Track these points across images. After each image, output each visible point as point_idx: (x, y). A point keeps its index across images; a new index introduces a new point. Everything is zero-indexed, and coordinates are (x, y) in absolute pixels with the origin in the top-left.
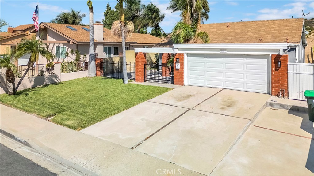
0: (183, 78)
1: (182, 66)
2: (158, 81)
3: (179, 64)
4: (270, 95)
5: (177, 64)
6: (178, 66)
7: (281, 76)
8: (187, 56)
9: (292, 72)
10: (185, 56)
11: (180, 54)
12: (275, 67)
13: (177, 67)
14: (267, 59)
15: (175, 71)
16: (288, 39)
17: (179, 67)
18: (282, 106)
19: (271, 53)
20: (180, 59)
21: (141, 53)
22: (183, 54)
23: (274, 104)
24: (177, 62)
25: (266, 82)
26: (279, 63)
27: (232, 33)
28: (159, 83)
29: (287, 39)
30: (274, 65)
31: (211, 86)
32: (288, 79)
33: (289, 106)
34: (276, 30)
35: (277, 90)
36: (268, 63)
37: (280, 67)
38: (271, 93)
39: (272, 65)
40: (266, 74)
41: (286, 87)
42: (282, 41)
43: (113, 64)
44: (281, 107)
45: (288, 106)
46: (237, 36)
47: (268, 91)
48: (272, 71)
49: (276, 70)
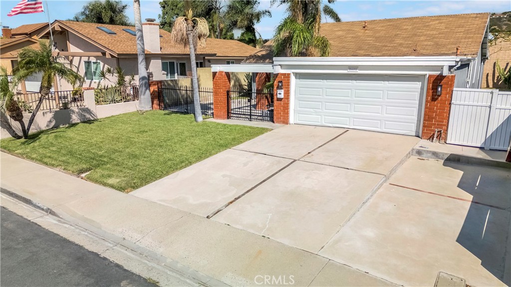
0: (288, 113)
1: (287, 93)
2: (249, 117)
3: (283, 90)
4: (420, 137)
5: (279, 91)
6: (280, 94)
7: (440, 109)
8: (296, 78)
9: (458, 102)
10: (293, 78)
11: (284, 74)
12: (432, 95)
13: (279, 96)
14: (421, 83)
15: (276, 102)
16: (459, 48)
17: (282, 96)
18: (435, 155)
19: (428, 73)
20: (284, 82)
21: (222, 72)
22: (289, 74)
23: (423, 152)
24: (278, 88)
25: (416, 118)
26: (439, 89)
27: (371, 39)
28: (251, 121)
29: (457, 49)
30: (431, 91)
31: (331, 125)
32: (449, 114)
33: (446, 154)
34: (443, 34)
35: (432, 130)
36: (422, 89)
37: (439, 96)
38: (420, 135)
39: (428, 92)
40: (418, 106)
41: (444, 125)
42: (449, 52)
43: (178, 91)
44: (433, 156)
45: (444, 154)
46: (378, 44)
47: (417, 132)
48: (427, 101)
49: (434, 99)
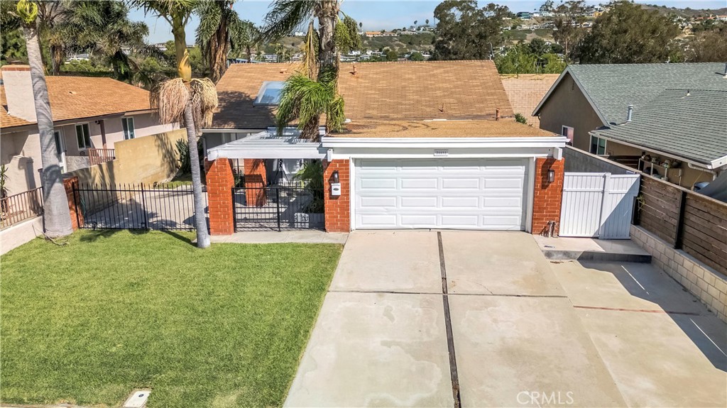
0: (348, 216)
1: (346, 188)
3: (339, 184)
4: (528, 232)
5: (334, 186)
6: (336, 189)
7: (551, 197)
8: (355, 166)
9: (570, 189)
10: (352, 164)
11: (341, 161)
12: (542, 182)
13: (334, 193)
14: (524, 167)
15: (327, 202)
17: (338, 193)
19: (535, 156)
20: (340, 173)
21: (225, 159)
22: (347, 161)
23: (553, 253)
24: (332, 180)
25: (520, 209)
26: (551, 175)
28: (280, 231)
29: (497, 111)
30: (540, 177)
31: (411, 227)
32: (561, 203)
33: (579, 252)
35: (544, 223)
36: (527, 174)
37: (549, 182)
39: (536, 178)
40: (522, 194)
41: (557, 216)
44: (564, 257)
45: (576, 253)
47: (523, 225)
48: (535, 189)
49: (544, 187)
